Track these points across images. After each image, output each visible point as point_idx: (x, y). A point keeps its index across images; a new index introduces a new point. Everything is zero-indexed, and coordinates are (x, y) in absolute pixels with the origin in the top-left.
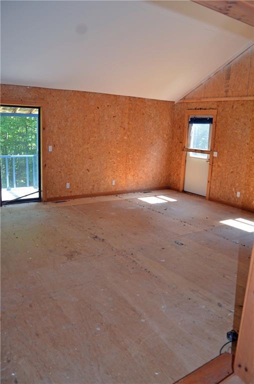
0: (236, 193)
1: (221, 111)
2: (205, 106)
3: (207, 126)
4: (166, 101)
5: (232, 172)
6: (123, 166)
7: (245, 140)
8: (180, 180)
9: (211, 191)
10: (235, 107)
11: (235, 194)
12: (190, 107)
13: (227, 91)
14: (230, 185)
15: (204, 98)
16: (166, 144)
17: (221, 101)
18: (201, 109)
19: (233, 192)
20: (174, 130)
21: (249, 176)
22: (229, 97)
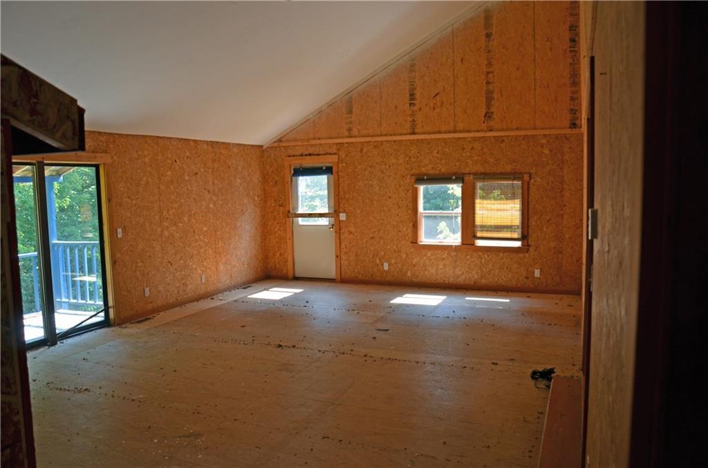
0: (383, 265)
1: (344, 156)
2: (317, 150)
3: (323, 179)
4: (253, 146)
5: (372, 238)
6: (212, 250)
7: (386, 193)
8: (287, 261)
9: (342, 269)
10: (365, 150)
11: (380, 266)
12: (290, 152)
13: (350, 130)
14: (371, 256)
15: (314, 139)
16: (258, 210)
17: (343, 143)
18: (310, 155)
19: (378, 265)
20: (266, 187)
21: (398, 240)
22: (355, 137)
